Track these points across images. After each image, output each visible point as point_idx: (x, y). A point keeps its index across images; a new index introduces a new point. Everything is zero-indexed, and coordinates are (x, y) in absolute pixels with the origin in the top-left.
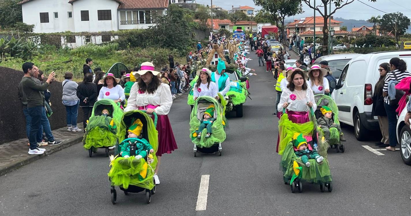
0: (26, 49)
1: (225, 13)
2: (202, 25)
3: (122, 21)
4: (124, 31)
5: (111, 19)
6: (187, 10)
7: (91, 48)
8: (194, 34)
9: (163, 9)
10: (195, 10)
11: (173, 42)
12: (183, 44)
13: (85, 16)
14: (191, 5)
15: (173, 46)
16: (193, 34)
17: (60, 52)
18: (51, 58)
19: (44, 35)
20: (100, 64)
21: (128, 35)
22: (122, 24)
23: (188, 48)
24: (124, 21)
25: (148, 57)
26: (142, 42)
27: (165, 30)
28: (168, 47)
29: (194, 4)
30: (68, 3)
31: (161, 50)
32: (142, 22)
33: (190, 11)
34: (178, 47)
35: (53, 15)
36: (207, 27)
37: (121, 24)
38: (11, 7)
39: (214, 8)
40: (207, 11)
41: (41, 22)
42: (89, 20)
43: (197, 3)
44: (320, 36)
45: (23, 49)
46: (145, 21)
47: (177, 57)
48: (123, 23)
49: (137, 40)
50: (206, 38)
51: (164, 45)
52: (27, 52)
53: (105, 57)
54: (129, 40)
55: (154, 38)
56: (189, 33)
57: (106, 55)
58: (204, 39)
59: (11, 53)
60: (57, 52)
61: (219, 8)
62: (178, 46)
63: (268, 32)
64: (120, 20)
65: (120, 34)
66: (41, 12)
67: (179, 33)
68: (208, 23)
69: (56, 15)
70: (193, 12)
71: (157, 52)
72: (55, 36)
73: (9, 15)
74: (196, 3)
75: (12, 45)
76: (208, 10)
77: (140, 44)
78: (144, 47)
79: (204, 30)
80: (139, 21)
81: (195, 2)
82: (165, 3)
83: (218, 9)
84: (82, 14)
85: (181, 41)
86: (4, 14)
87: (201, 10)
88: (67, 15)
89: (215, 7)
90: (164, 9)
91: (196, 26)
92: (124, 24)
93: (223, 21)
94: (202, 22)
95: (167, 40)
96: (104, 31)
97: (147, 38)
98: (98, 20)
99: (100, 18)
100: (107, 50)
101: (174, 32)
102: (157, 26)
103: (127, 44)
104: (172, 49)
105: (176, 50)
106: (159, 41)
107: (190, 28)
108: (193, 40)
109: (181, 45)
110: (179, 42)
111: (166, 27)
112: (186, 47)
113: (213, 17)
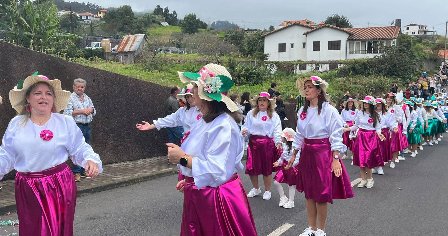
0: (258, 75)
2: (433, 55)
3: (351, 51)
5: (340, 49)
6: (426, 41)
8: (423, 64)
9: (391, 39)
10: (435, 41)
11: (397, 71)
12: (408, 74)
13: (317, 46)
14: (431, 36)
15: (397, 75)
16: (421, 64)
21: (352, 63)
23: (414, 77)
25: (365, 85)
26: (365, 70)
27: (390, 59)
28: (391, 75)
30: (303, 35)
31: (382, 78)
32: (369, 51)
33: (430, 42)
34: (402, 77)
35: (290, 46)
36: (439, 57)
37: (349, 54)
38: (258, 39)
41: (279, 52)
42: (320, 50)
43: (439, 35)
45: (255, 74)
46: (372, 51)
48: (351, 53)
49: (361, 69)
50: (436, 68)
51: (388, 74)
52: (259, 77)
54: (353, 69)
55: (378, 67)
56: (416, 63)
58: (434, 69)
59: (246, 77)
60: (286, 78)
62: (402, 75)
64: (348, 50)
65: (345, 63)
66: (280, 43)
67: (405, 63)
68: (440, 53)
69: (292, 45)
70: (433, 44)
71: (377, 81)
73: (256, 46)
75: (247, 70)
77: (363, 73)
78: (367, 76)
79: (435, 60)
80: (367, 51)
81: (436, 34)
82: (394, 34)
84: (314, 44)
85: (406, 70)
86: (252, 45)
87: (442, 41)
88: (301, 45)
90: (393, 39)
91: (426, 56)
92: (354, 54)
94: (434, 52)
95: (390, 69)
96: (332, 60)
97: (371, 66)
98: (328, 50)
99: (330, 48)
100: (327, 77)
101: (399, 61)
102: (383, 55)
103: (350, 72)
104: (395, 78)
105: (399, 79)
106: (383, 70)
107: (418, 58)
108: (421, 70)
109: (405, 74)
110: (403, 72)
111: (391, 56)
112: (411, 77)
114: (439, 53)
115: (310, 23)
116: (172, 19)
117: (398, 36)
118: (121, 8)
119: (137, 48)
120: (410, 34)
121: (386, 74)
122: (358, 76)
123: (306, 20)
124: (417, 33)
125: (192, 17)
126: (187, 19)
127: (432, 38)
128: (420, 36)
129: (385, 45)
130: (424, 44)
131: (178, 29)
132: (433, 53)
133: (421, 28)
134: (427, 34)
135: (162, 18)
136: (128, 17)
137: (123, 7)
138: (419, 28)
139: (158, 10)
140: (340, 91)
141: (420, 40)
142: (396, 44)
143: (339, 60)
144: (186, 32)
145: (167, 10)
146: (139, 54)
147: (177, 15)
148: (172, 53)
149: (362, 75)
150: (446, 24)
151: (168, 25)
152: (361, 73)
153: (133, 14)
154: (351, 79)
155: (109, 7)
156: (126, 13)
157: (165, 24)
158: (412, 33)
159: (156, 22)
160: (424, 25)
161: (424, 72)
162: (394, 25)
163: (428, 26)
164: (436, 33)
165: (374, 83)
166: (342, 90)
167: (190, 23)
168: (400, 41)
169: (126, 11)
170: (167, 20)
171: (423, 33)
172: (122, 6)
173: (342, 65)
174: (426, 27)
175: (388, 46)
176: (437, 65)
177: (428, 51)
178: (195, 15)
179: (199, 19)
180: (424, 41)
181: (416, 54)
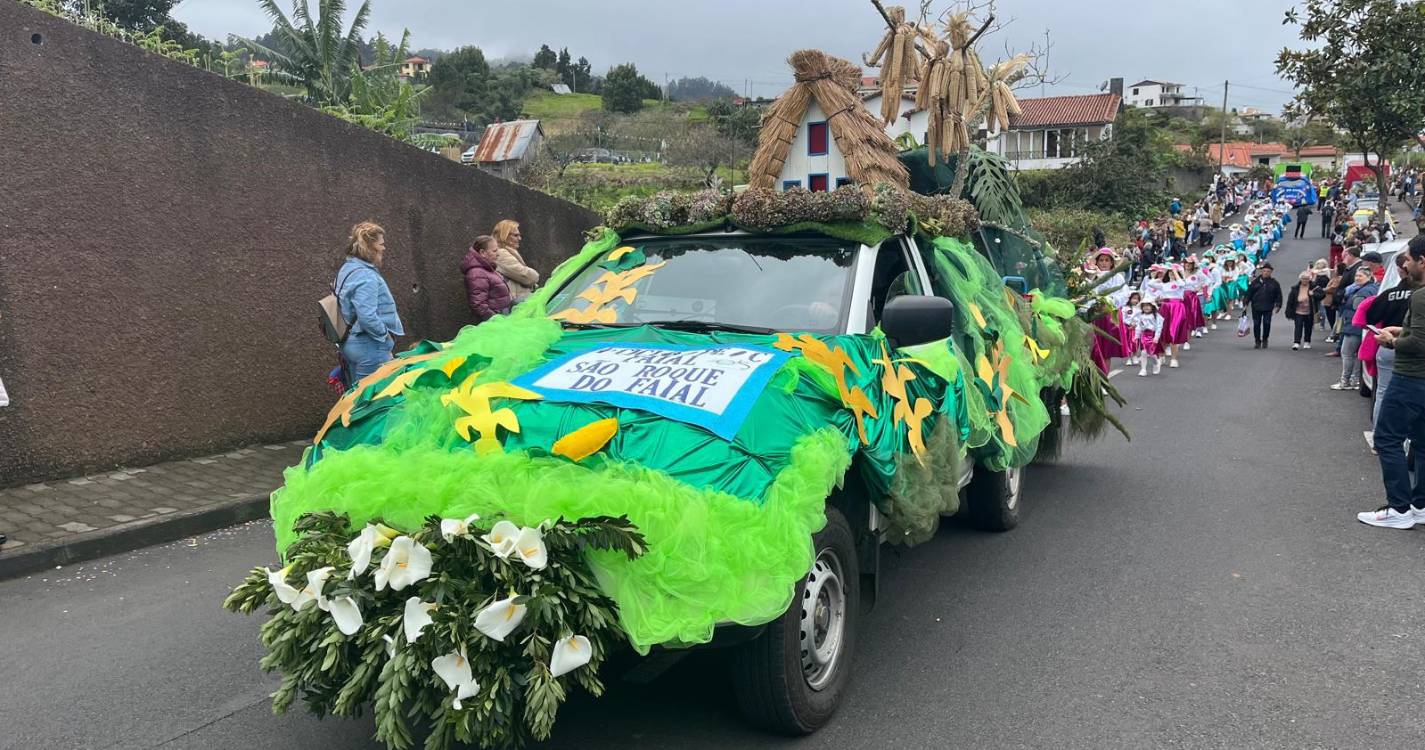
1: (1278, 126)
2: (1194, 158)
6: (1178, 121)
8: (1173, 179)
9: (1101, 124)
10: (1201, 120)
11: (1114, 198)
12: (1138, 202)
14: (1191, 110)
15: (1114, 207)
16: (1168, 179)
23: (1153, 211)
24: (1014, 152)
25: (1047, 230)
26: (1043, 196)
27: (1098, 171)
28: (1101, 207)
29: (1199, 107)
30: (902, 116)
31: (1082, 214)
32: (1052, 153)
33: (1188, 123)
36: (1208, 162)
39: (1252, 116)
40: (1232, 123)
46: (1059, 152)
47: (1119, 231)
48: (1011, 157)
49: (1035, 193)
50: (1201, 187)
51: (1094, 203)
55: (1072, 189)
56: (1157, 177)
58: (1197, 191)
61: (1263, 115)
62: (1125, 206)
63: (1362, 176)
67: (1131, 178)
68: (1210, 155)
70: (1195, 128)
71: (1070, 220)
76: (1233, 120)
77: (1040, 203)
78: (1048, 208)
79: (1199, 170)
80: (1045, 153)
81: (1201, 103)
82: (1107, 112)
83: (1261, 118)
85: (1135, 194)
87: (1216, 121)
89: (1254, 112)
90: (1104, 125)
91: (1180, 161)
92: (1013, 159)
93: (1266, 146)
94: (1196, 153)
95: (1099, 192)
97: (1057, 188)
101: (1118, 174)
102: (1082, 162)
104: (1109, 213)
105: (1118, 214)
106: (1082, 195)
107: (1162, 166)
108: (1166, 193)
109: (1133, 204)
110: (1127, 199)
111: (1100, 164)
112: (1146, 209)
113: (1244, 138)
114: (1207, 155)
116: (578, 77)
117: (1117, 117)
118: (457, 52)
119: (523, 151)
120: (1141, 105)
121: (1090, 205)
124: (1157, 103)
125: (627, 73)
126: (613, 77)
127: (1193, 113)
128: (1164, 111)
129: (1087, 140)
130: (1174, 128)
131: (595, 102)
132: (1194, 154)
133: (1168, 91)
134: (1183, 103)
135: (556, 75)
136: (476, 74)
137: (463, 50)
138: (1163, 91)
139: (545, 58)
141: (1165, 118)
142: (1111, 136)
144: (614, 110)
145: (565, 57)
146: (527, 167)
147: (589, 68)
148: (598, 161)
149: (1037, 206)
150: (1224, 86)
151: (570, 92)
152: (1033, 204)
153: (486, 66)
155: (422, 49)
156: (470, 64)
157: (562, 89)
158: (1147, 102)
159: (541, 87)
160: (1175, 83)
161: (1175, 199)
162: (1106, 91)
163: (1183, 85)
164: (1202, 101)
165: (1065, 225)
167: (621, 86)
168: (1119, 128)
169: (471, 60)
170: (567, 80)
171: (1171, 103)
172: (460, 50)
174: (1178, 87)
175: (1094, 141)
176: (1202, 180)
177: (1183, 148)
178: (633, 67)
179: (643, 77)
180: (1174, 121)
181: (1156, 158)
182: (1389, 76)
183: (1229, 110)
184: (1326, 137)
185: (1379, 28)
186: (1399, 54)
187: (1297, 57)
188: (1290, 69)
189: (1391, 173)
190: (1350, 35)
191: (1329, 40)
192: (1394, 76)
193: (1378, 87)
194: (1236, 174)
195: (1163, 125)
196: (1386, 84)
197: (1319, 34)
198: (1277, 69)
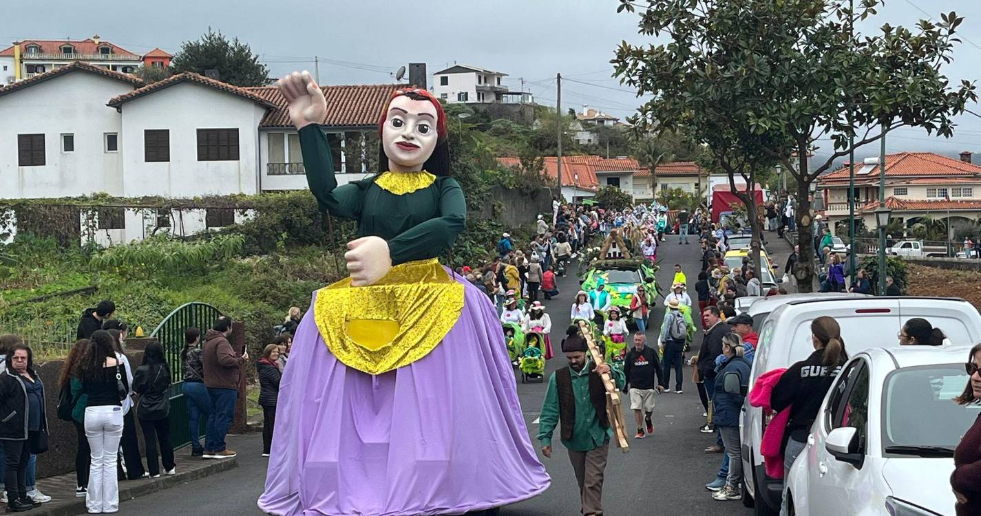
2: (526, 177)
3: (273, 164)
4: (273, 197)
5: (238, 159)
6: (502, 124)
7: (154, 249)
8: (500, 207)
10: (531, 125)
13: (157, 146)
14: (518, 109)
16: (494, 206)
17: (69, 258)
18: (37, 278)
19: (24, 204)
20: (170, 301)
21: (283, 207)
22: (274, 174)
23: (476, 250)
24: (279, 164)
29: (527, 105)
30: (107, 105)
33: (515, 127)
35: (60, 143)
36: (543, 184)
37: (268, 174)
39: (594, 120)
40: (570, 128)
41: (20, 165)
42: (169, 161)
43: (540, 104)
44: (923, 216)
46: (343, 165)
48: (275, 169)
49: (310, 224)
53: (201, 279)
56: (479, 203)
57: (204, 272)
60: (61, 260)
61: (608, 119)
63: (729, 204)
64: (265, 161)
65: (259, 205)
66: (21, 133)
68: (546, 172)
69: (69, 142)
70: (524, 133)
72: (56, 208)
74: (535, 101)
76: (571, 124)
77: (321, 238)
79: (532, 193)
81: (530, 101)
83: (605, 122)
84: (149, 138)
87: (550, 125)
88: (102, 143)
89: (597, 115)
91: (507, 181)
92: (279, 174)
93: (614, 162)
94: (527, 169)
96: (214, 194)
98: (199, 160)
99: (204, 154)
100: (209, 254)
103: (278, 235)
107: (484, 188)
108: (492, 225)
112: (469, 249)
113: (586, 150)
114: (542, 173)
115: (113, 52)
120: (452, 100)
122: (308, 249)
123: (97, 42)
124: (473, 98)
127: (520, 114)
128: (482, 109)
130: (497, 133)
132: (525, 171)
133: (485, 82)
134: (507, 99)
138: (480, 82)
140: (260, 304)
141: (485, 120)
143: (237, 194)
150: (556, 80)
152: (311, 242)
154: (284, 260)
158: (459, 95)
160: (494, 70)
161: (505, 235)
162: (404, 79)
163: (504, 75)
164: (530, 97)
166: (264, 298)
171: (491, 99)
173: (251, 214)
174: (499, 77)
176: (539, 208)
177: (511, 163)
180: (497, 124)
181: (476, 176)
182: (745, 83)
183: (565, 111)
184: (685, 152)
185: (730, 22)
186: (755, 56)
187: (639, 54)
188: (630, 71)
189: (765, 199)
190: (697, 29)
191: (674, 36)
192: (752, 84)
193: (735, 98)
194: (580, 199)
195: (483, 129)
196: (744, 95)
197: (661, 27)
198: (615, 71)
